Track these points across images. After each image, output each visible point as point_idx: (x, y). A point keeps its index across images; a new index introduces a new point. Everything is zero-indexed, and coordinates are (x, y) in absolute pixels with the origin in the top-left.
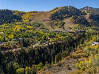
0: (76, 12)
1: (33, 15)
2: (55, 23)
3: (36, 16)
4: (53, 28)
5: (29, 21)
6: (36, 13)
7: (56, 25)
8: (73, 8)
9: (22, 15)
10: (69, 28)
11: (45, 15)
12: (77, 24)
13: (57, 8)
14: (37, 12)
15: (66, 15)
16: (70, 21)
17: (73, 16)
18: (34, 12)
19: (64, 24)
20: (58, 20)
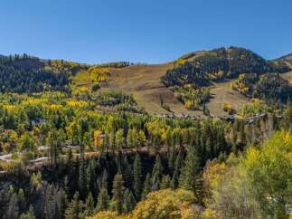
0: (254, 64)
1: (108, 74)
2: (176, 94)
3: (118, 76)
4: (169, 110)
5: (90, 91)
6: (122, 67)
7: (181, 100)
8: (241, 51)
9: (74, 75)
10: (226, 110)
11: (147, 72)
12: (256, 100)
13: (193, 55)
14: (124, 65)
15: (221, 73)
16: (231, 90)
17: (242, 76)
18: (116, 66)
19: (208, 98)
20: (189, 85)
